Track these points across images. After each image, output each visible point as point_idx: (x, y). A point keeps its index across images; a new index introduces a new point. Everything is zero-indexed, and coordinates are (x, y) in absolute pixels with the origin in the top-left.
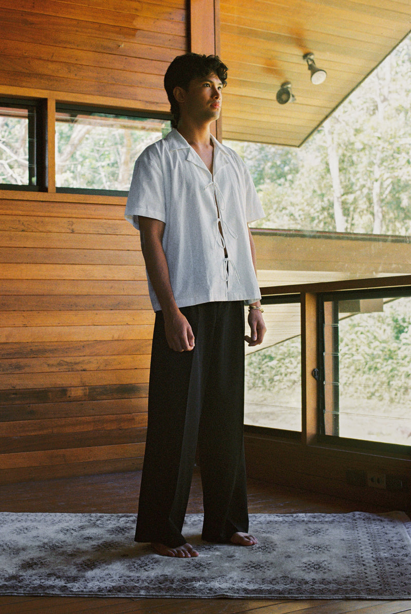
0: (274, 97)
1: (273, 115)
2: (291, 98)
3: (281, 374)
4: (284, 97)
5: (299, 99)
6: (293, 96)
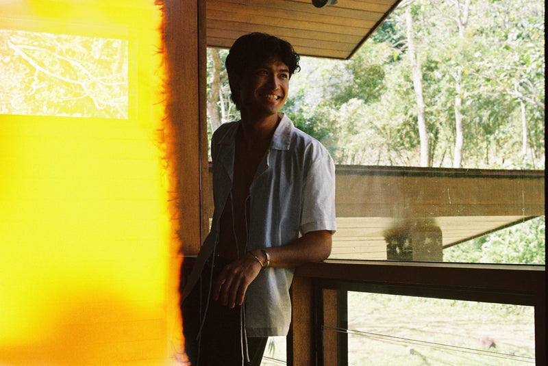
1: (311, 22)
5: (340, 2)
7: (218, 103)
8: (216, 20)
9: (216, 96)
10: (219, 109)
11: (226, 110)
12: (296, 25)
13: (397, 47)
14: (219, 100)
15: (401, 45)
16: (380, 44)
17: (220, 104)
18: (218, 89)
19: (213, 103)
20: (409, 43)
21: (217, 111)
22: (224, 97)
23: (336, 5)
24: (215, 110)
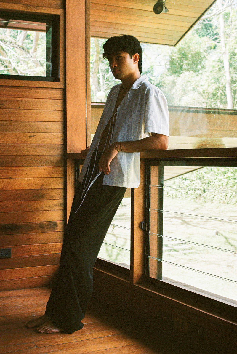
0: (152, 9)
1: (153, 23)
2: (164, 10)
3: (192, 190)
4: (159, 9)
5: (170, 11)
6: (166, 8)
7: (98, 75)
8: (97, 21)
9: (96, 71)
10: (99, 79)
11: (103, 80)
12: (144, 25)
13: (214, 40)
14: (98, 73)
15: (216, 39)
16: (203, 38)
17: (99, 76)
18: (98, 65)
19: (95, 75)
20: (222, 37)
21: (97, 80)
22: (102, 71)
23: (168, 13)
24: (96, 79)
